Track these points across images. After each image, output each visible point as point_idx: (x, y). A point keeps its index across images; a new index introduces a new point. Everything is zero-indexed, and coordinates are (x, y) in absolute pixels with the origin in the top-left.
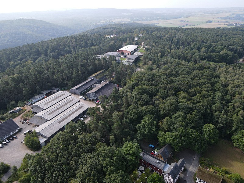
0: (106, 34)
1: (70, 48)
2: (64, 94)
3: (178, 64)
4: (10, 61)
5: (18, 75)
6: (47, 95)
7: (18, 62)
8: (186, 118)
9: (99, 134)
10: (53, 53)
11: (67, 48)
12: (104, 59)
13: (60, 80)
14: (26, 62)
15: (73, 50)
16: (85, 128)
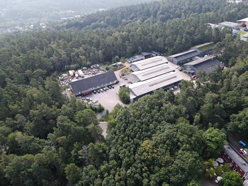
1: (181, 12)
2: (162, 60)
4: (123, 18)
5: (127, 33)
6: (146, 57)
7: (129, 20)
9: (184, 109)
10: (162, 15)
11: (178, 12)
12: (217, 29)
13: (161, 46)
14: (136, 22)
15: (183, 14)
16: (172, 99)
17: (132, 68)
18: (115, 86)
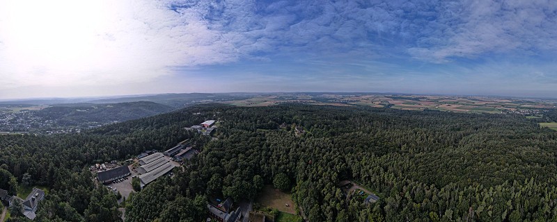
0: (193, 112)
2: (160, 155)
3: (241, 133)
5: (135, 138)
6: (149, 154)
7: (135, 129)
8: (241, 173)
9: (179, 187)
10: (156, 125)
12: (189, 131)
13: (158, 145)
14: (140, 130)
16: (170, 182)
17: (140, 163)
18: (128, 177)
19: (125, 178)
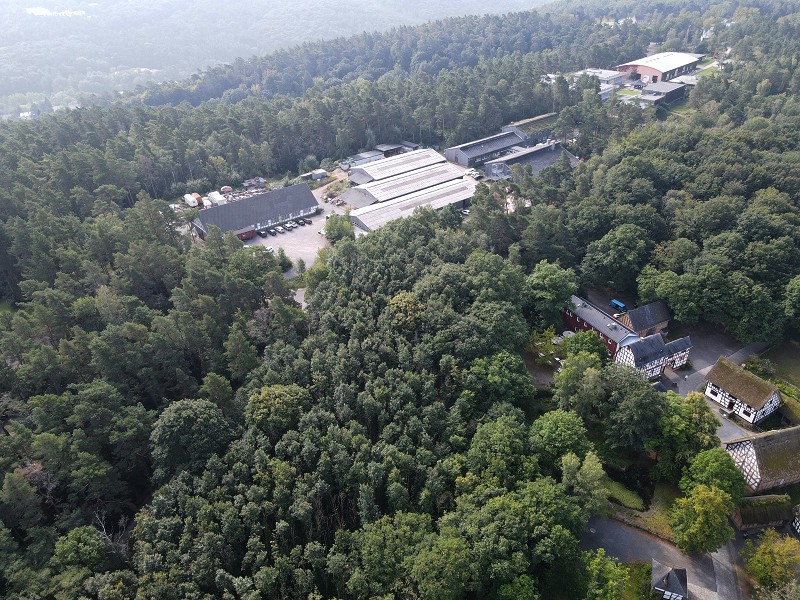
0: (604, 14)
1: (475, 52)
2: (428, 156)
4: (315, 74)
6: (387, 154)
7: (335, 79)
10: (425, 62)
11: (468, 51)
17: (354, 178)
18: (313, 219)
19: (303, 222)
